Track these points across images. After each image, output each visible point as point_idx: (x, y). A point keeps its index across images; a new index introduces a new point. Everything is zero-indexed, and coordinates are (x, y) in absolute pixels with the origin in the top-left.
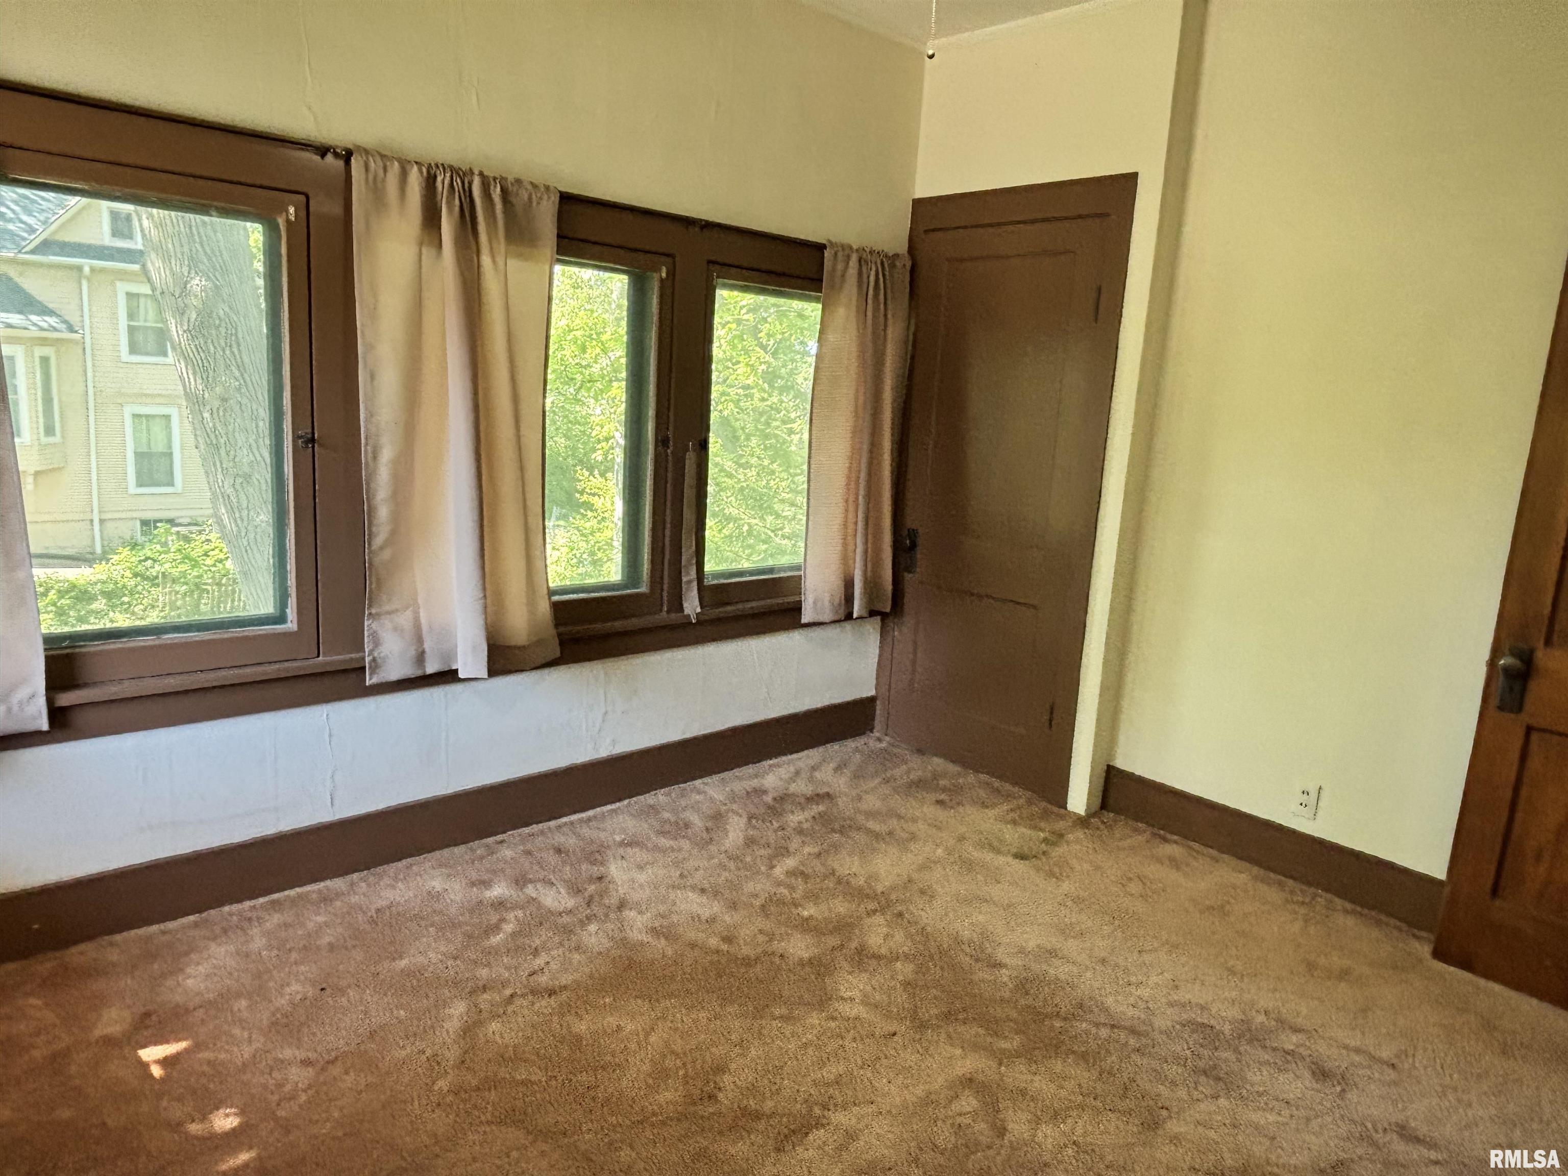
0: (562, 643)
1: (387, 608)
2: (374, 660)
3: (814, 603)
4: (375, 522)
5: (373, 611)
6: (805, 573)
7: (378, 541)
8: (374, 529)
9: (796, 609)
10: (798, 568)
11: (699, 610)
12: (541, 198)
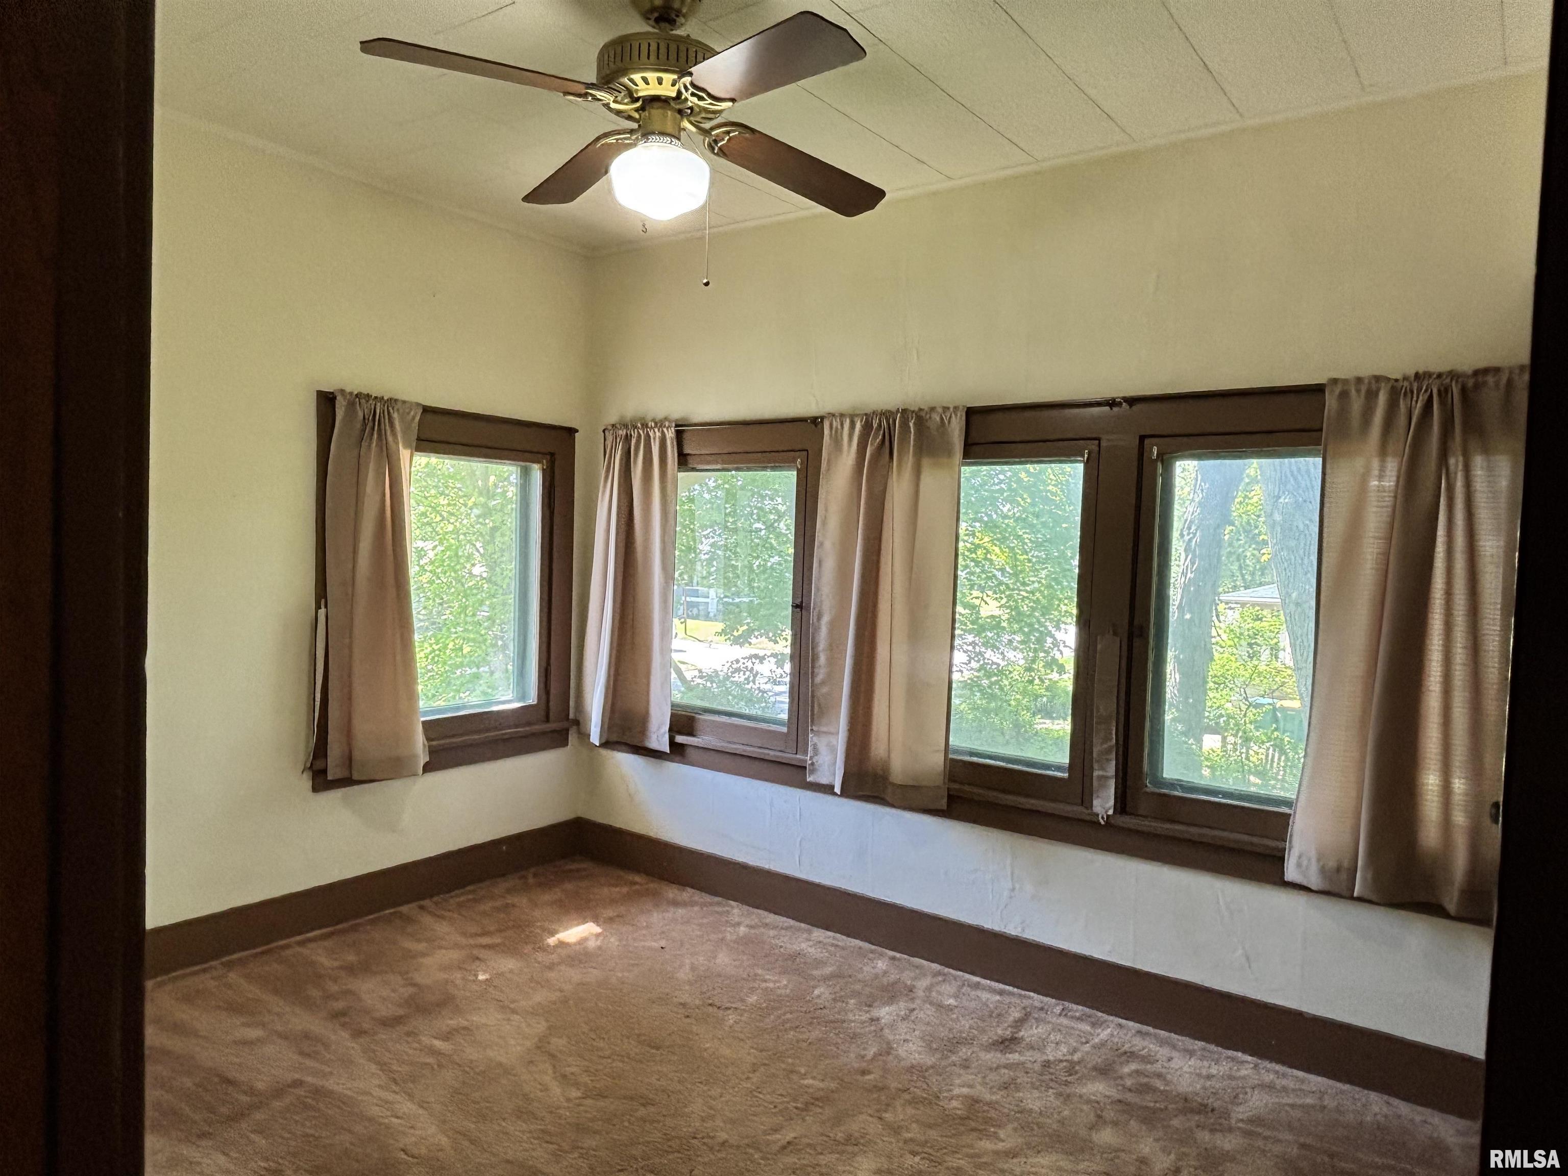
0: (950, 797)
1: (824, 729)
2: (813, 764)
3: (1300, 857)
4: (817, 665)
5: (815, 728)
6: (1295, 813)
7: (819, 679)
8: (816, 670)
9: (1278, 859)
10: (1288, 803)
11: (1111, 812)
12: (950, 417)
